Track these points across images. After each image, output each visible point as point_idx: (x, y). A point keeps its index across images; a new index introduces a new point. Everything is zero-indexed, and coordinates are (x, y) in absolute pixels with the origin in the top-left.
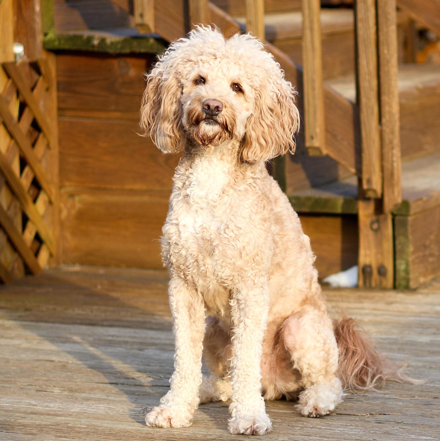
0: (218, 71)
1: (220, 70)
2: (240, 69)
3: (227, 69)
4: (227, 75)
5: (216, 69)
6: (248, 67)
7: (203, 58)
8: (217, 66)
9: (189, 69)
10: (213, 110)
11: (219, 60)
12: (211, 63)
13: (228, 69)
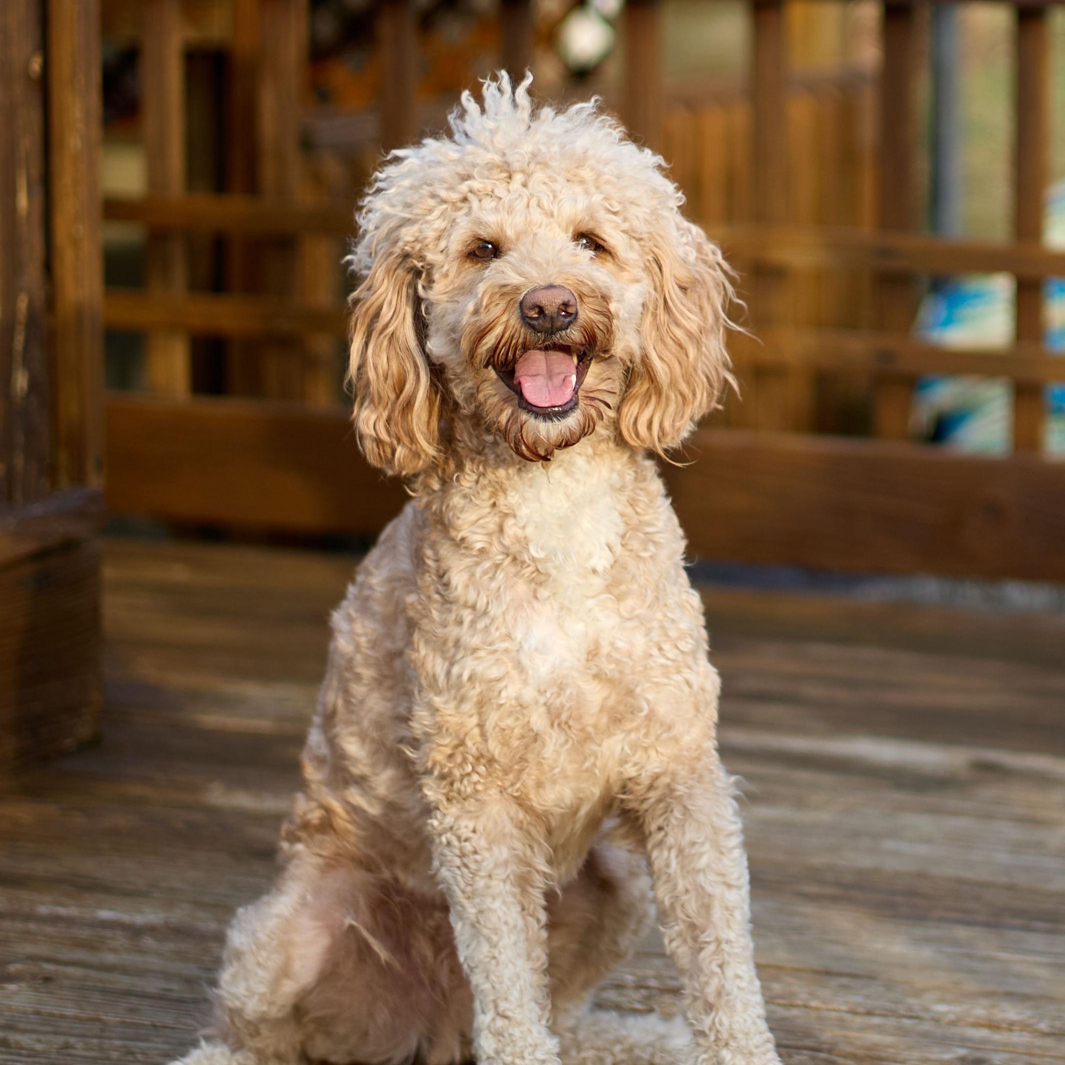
0: (528, 206)
1: (533, 202)
2: (587, 192)
3: (551, 197)
4: (555, 214)
5: (520, 205)
6: (605, 183)
7: (475, 184)
8: (520, 195)
9: (440, 224)
10: (555, 315)
11: (518, 178)
12: (500, 191)
13: (555, 197)
